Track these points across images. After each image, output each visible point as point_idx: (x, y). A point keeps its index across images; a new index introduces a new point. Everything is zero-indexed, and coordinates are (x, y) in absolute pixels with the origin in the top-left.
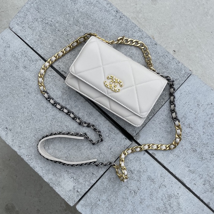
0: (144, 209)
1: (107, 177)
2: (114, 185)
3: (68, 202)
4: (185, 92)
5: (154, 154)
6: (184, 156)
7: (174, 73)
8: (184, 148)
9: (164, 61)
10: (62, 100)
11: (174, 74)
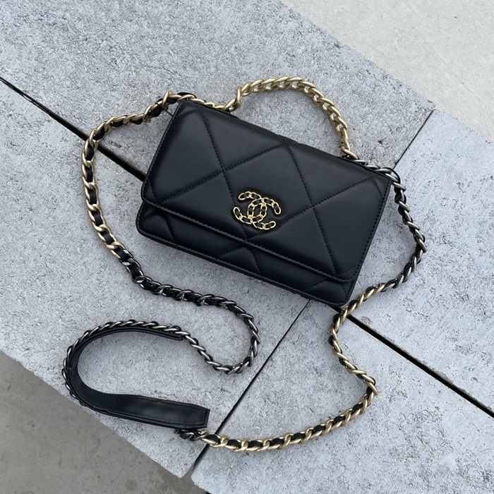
0: (359, 457)
1: (258, 393)
2: (278, 410)
3: (169, 470)
4: (423, 156)
5: (367, 321)
6: (440, 316)
7: (392, 112)
8: (437, 295)
9: (364, 85)
10: (119, 217)
11: (391, 115)
